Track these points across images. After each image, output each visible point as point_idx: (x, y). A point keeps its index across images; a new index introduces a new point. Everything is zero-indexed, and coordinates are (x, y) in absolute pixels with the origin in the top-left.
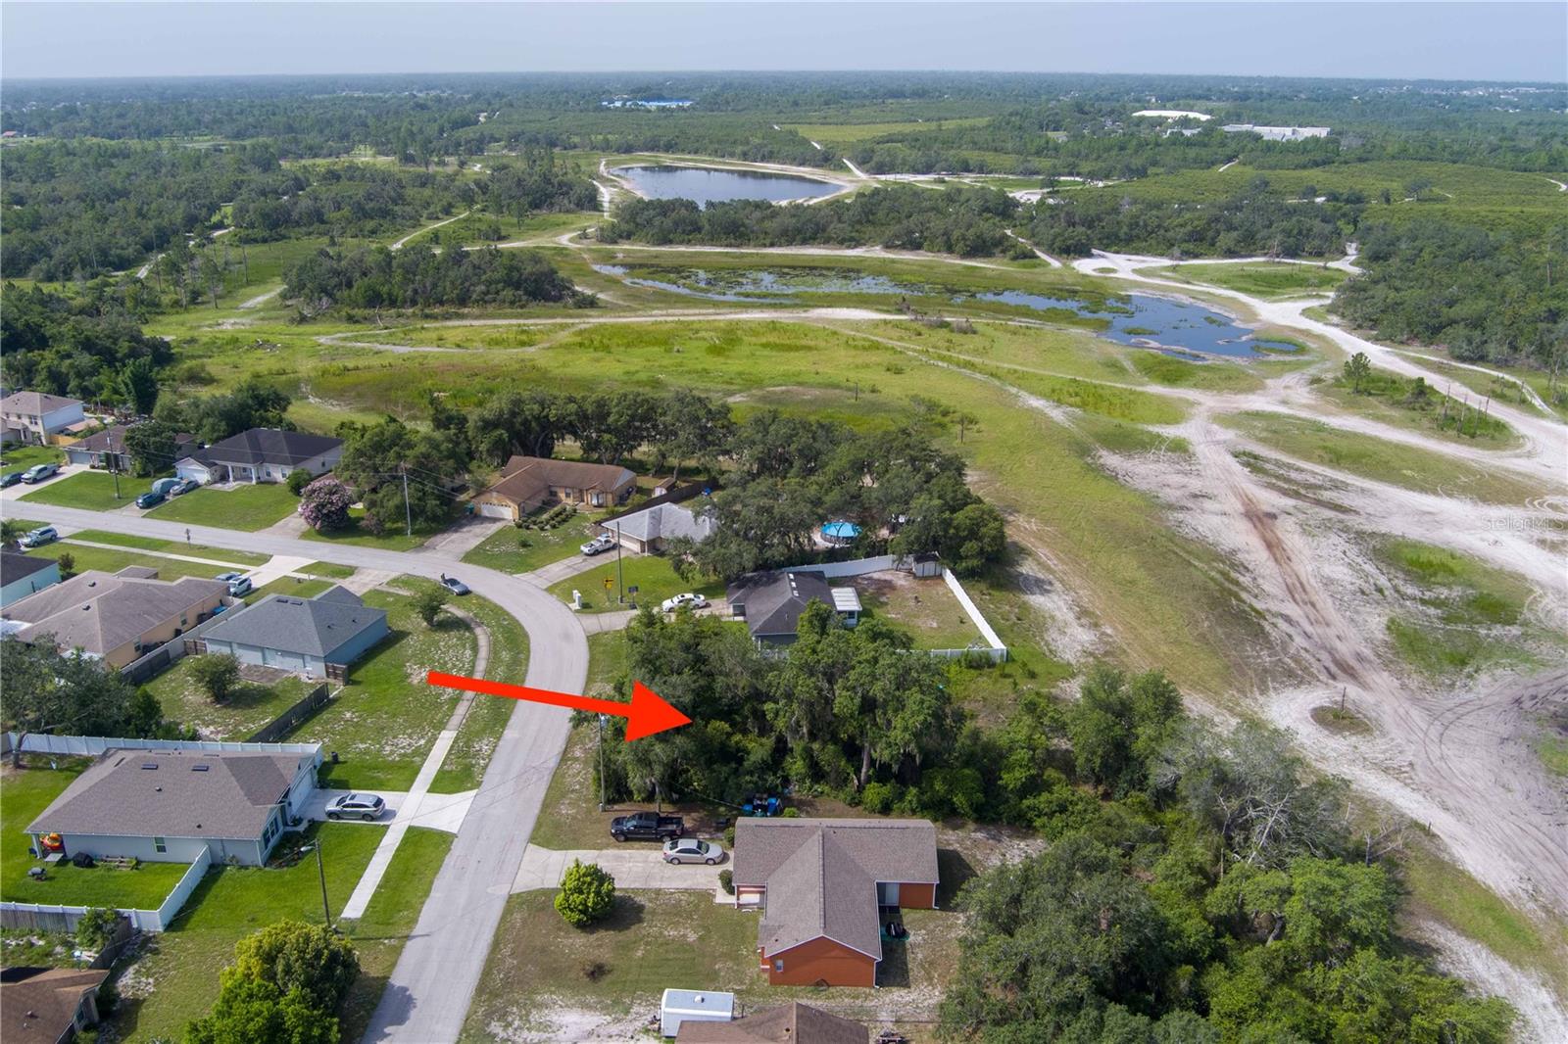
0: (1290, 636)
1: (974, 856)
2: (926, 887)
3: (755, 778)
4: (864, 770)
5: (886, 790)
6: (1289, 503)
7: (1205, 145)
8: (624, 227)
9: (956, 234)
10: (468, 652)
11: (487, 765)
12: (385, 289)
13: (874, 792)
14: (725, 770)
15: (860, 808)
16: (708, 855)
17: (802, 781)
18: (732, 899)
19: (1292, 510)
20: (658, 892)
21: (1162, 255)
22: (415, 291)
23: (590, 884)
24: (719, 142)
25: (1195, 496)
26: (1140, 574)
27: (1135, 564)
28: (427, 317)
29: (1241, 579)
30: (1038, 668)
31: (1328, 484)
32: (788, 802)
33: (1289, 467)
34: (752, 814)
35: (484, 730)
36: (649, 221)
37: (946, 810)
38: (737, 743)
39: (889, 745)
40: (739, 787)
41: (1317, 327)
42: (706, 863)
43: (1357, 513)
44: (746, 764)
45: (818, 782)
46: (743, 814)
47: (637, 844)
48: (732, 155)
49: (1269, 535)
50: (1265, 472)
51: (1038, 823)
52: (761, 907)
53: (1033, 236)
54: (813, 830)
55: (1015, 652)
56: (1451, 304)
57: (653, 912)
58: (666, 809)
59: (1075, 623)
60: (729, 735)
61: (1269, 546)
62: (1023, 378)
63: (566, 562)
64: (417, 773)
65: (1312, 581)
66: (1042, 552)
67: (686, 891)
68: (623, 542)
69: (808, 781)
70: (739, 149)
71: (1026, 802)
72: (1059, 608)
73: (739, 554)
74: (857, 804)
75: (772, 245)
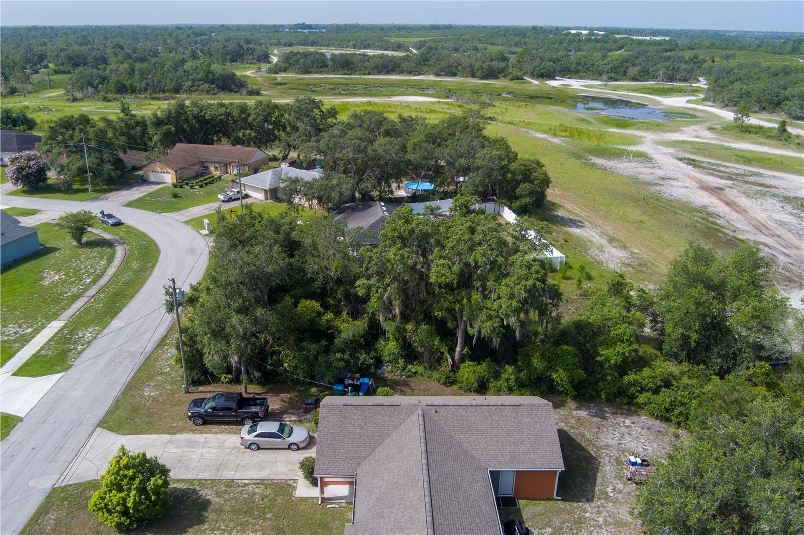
0: (774, 256)
1: (584, 436)
2: (547, 475)
3: (346, 357)
4: (458, 349)
5: (483, 369)
6: (729, 182)
7: (606, 42)
8: (282, 65)
9: (477, 65)
10: (103, 262)
11: (84, 350)
12: (128, 83)
13: (469, 372)
14: (313, 347)
15: (455, 387)
16: (292, 439)
17: (394, 361)
18: (315, 492)
19: (732, 186)
20: (230, 483)
21: (596, 80)
22: (148, 85)
23: (133, 478)
24: (340, 41)
25: (663, 178)
26: (645, 218)
27: (639, 213)
28: (153, 99)
29: (718, 222)
30: (593, 273)
31: (748, 173)
32: (381, 381)
33: (719, 165)
34: (344, 393)
35: (92, 321)
36: (297, 62)
37: (544, 387)
38: (328, 321)
39: (490, 318)
40: (329, 366)
41: (700, 107)
42: (289, 448)
43: (777, 188)
44: (336, 341)
45: (411, 363)
46: (333, 393)
47: (215, 428)
48: (347, 46)
49: (724, 198)
50: (703, 167)
51: (641, 399)
52: (351, 500)
53: (521, 70)
54: (411, 409)
55: (571, 261)
56: (785, 89)
57: (219, 511)
58: (255, 390)
59: (608, 246)
60: (319, 314)
61: (728, 204)
62: (529, 124)
63: (206, 206)
64: (10, 358)
65: (770, 223)
66: (568, 205)
67: (262, 482)
68: (250, 193)
69: (401, 361)
70: (351, 43)
71: (626, 379)
72: (594, 237)
73: (339, 184)
74: (453, 383)
75: (369, 74)
